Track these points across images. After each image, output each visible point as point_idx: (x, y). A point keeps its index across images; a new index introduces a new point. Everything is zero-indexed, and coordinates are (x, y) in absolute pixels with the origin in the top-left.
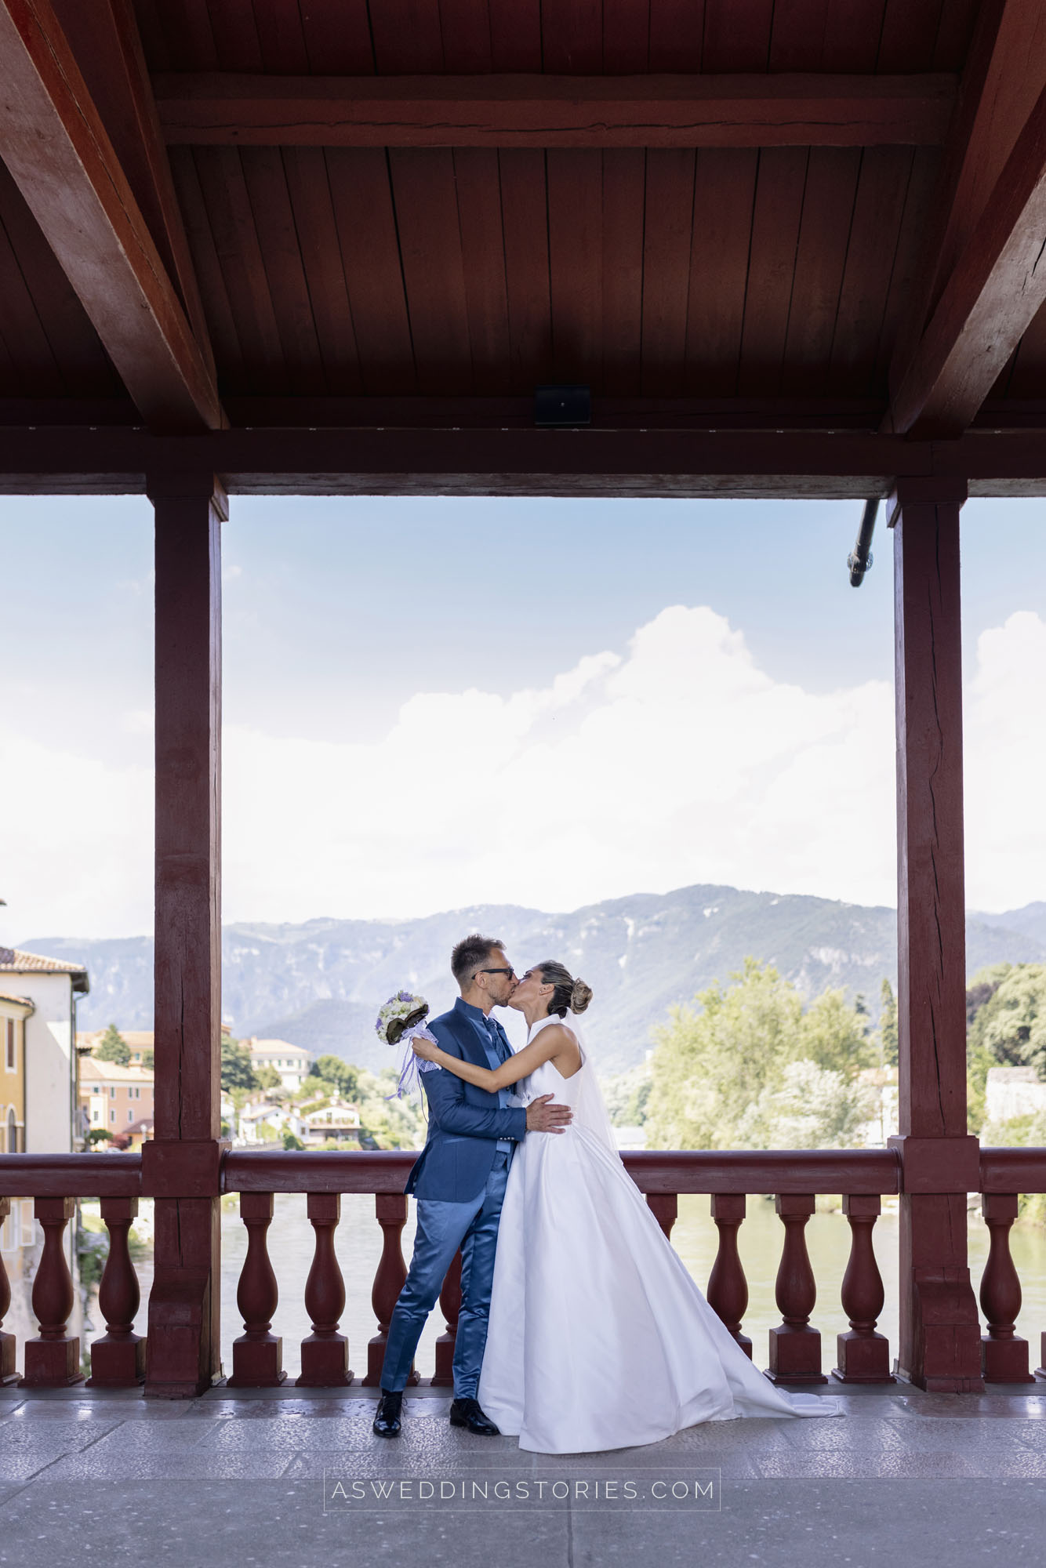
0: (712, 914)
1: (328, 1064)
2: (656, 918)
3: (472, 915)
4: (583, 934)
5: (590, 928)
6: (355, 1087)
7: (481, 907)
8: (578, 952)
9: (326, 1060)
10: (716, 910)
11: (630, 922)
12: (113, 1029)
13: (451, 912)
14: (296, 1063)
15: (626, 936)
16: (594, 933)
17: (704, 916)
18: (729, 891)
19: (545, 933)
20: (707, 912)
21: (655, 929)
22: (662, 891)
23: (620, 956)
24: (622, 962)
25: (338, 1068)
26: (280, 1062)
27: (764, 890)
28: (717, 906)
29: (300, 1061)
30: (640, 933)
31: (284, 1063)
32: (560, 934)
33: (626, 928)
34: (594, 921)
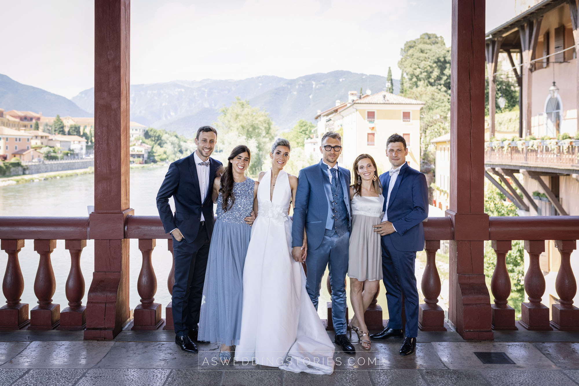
0: (343, 80)
1: (151, 131)
2: (323, 81)
3: (260, 79)
4: (297, 87)
5: (299, 85)
6: (161, 139)
7: (263, 76)
8: (295, 93)
9: (150, 129)
10: (344, 79)
11: (314, 83)
12: (58, 117)
13: (252, 78)
14: (139, 130)
15: (312, 88)
16: (301, 86)
17: (340, 81)
18: (349, 73)
19: (284, 86)
20: (341, 80)
21: (322, 85)
22: (326, 72)
23: (310, 95)
24: (311, 97)
25: (155, 132)
26: (133, 130)
27: (361, 73)
28: (344, 78)
29: (140, 130)
30: (317, 87)
31: (134, 130)
32: (289, 87)
33: (312, 85)
34: (301, 82)
